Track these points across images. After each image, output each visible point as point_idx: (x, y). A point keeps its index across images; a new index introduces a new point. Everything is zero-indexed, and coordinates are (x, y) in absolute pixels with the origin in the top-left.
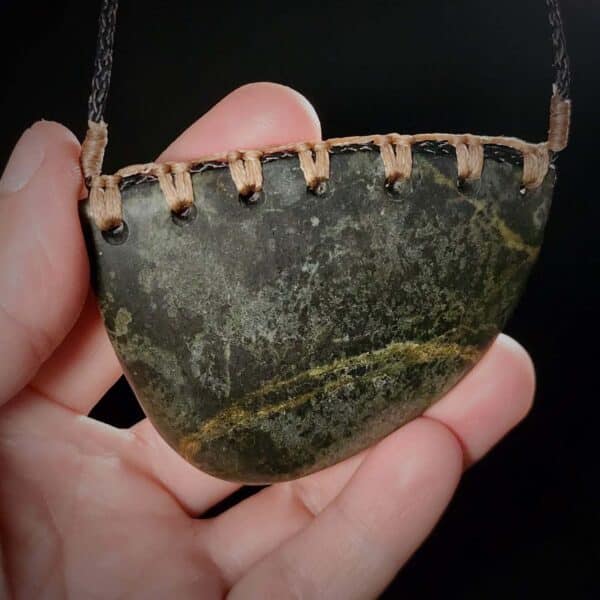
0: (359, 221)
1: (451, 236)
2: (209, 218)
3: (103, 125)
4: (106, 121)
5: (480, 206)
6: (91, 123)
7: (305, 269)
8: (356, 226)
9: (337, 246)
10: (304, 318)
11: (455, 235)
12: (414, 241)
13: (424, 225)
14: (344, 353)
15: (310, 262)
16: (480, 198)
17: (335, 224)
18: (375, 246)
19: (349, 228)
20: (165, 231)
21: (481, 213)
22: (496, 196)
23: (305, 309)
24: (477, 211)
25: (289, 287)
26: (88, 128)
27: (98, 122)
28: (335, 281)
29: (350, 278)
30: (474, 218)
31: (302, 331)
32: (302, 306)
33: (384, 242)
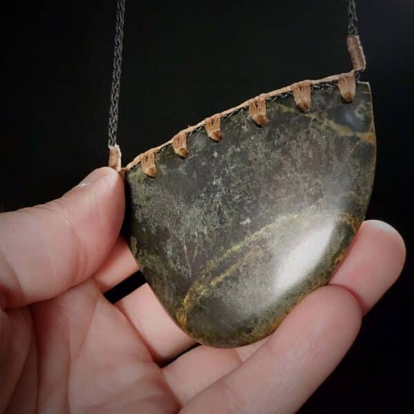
0: (239, 146)
1: (298, 139)
2: (163, 171)
3: (117, 146)
4: (117, 144)
5: (313, 116)
6: (110, 147)
7: (214, 183)
8: (239, 150)
9: (230, 164)
10: (220, 213)
11: (300, 138)
12: (274, 148)
13: (279, 137)
14: (250, 231)
15: (217, 178)
16: (312, 111)
17: (227, 152)
18: (251, 159)
19: (234, 152)
21: (315, 120)
22: (323, 108)
23: (220, 207)
24: (312, 120)
25: (209, 197)
26: (109, 150)
27: (114, 145)
28: (232, 185)
29: (241, 181)
30: (311, 124)
31: (222, 223)
32: (218, 206)
33: (256, 153)
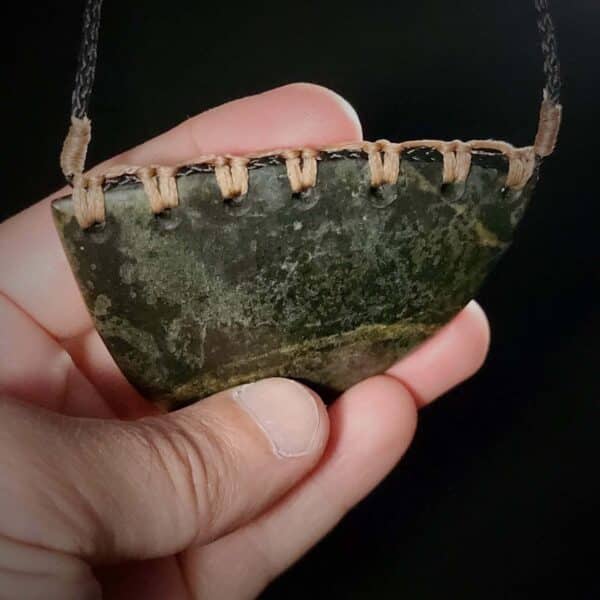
0: (341, 225)
1: (429, 237)
2: (193, 221)
3: (86, 121)
4: (89, 117)
5: (460, 210)
6: (74, 119)
7: (284, 267)
8: (338, 230)
9: (317, 247)
10: (279, 307)
11: (433, 236)
12: (392, 242)
13: (404, 228)
14: (315, 335)
15: (290, 261)
16: (461, 201)
17: (317, 228)
18: (353, 248)
19: (330, 232)
20: (148, 232)
21: (461, 217)
22: (477, 201)
23: (281, 301)
24: (458, 214)
25: (267, 282)
26: (70, 124)
27: (81, 118)
28: (312, 277)
29: (327, 275)
30: (453, 221)
31: (276, 318)
32: (279, 298)
33: (364, 244)
